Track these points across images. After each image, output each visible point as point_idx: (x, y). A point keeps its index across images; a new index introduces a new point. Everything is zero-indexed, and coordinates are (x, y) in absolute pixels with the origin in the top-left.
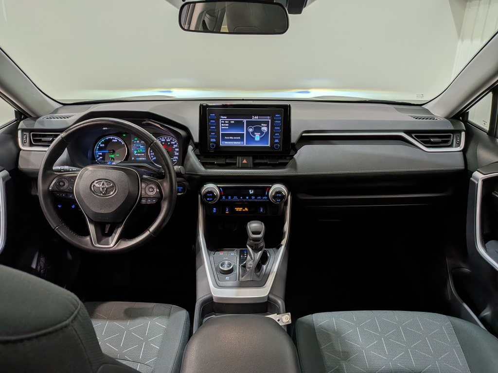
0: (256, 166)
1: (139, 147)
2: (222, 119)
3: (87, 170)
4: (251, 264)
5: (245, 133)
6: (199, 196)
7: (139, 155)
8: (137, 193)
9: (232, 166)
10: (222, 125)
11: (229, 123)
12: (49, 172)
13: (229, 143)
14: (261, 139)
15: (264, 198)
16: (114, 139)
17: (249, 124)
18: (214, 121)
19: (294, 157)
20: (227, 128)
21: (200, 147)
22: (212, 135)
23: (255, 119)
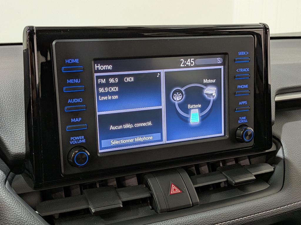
2: (98, 71)
5: (163, 106)
10: (101, 90)
11: (121, 83)
14: (203, 119)
18: (76, 81)
19: (280, 154)
20: (116, 97)
21: (29, 165)
22: (74, 123)
23: (188, 66)
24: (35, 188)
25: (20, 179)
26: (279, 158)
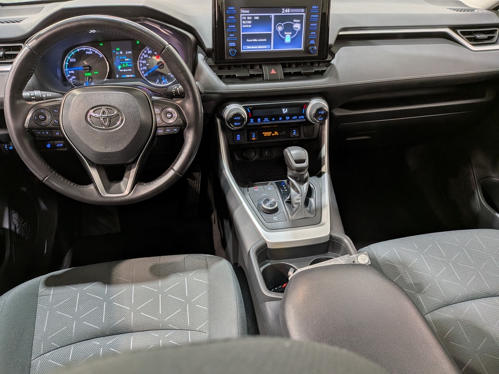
0: (288, 76)
1: (124, 60)
2: (243, 13)
3: (74, 95)
4: (297, 197)
5: (272, 32)
6: (218, 121)
7: (125, 70)
8: (151, 122)
9: (258, 79)
10: (244, 22)
11: (253, 20)
12: (18, 102)
13: (253, 47)
14: (292, 40)
15: (300, 117)
16: (89, 51)
17: (278, 20)
18: (233, 17)
19: (332, 62)
20: (250, 26)
21: (213, 55)
22: (231, 37)
23: (286, 13)
24: (215, 63)
25: (210, 60)
26: (331, 64)
